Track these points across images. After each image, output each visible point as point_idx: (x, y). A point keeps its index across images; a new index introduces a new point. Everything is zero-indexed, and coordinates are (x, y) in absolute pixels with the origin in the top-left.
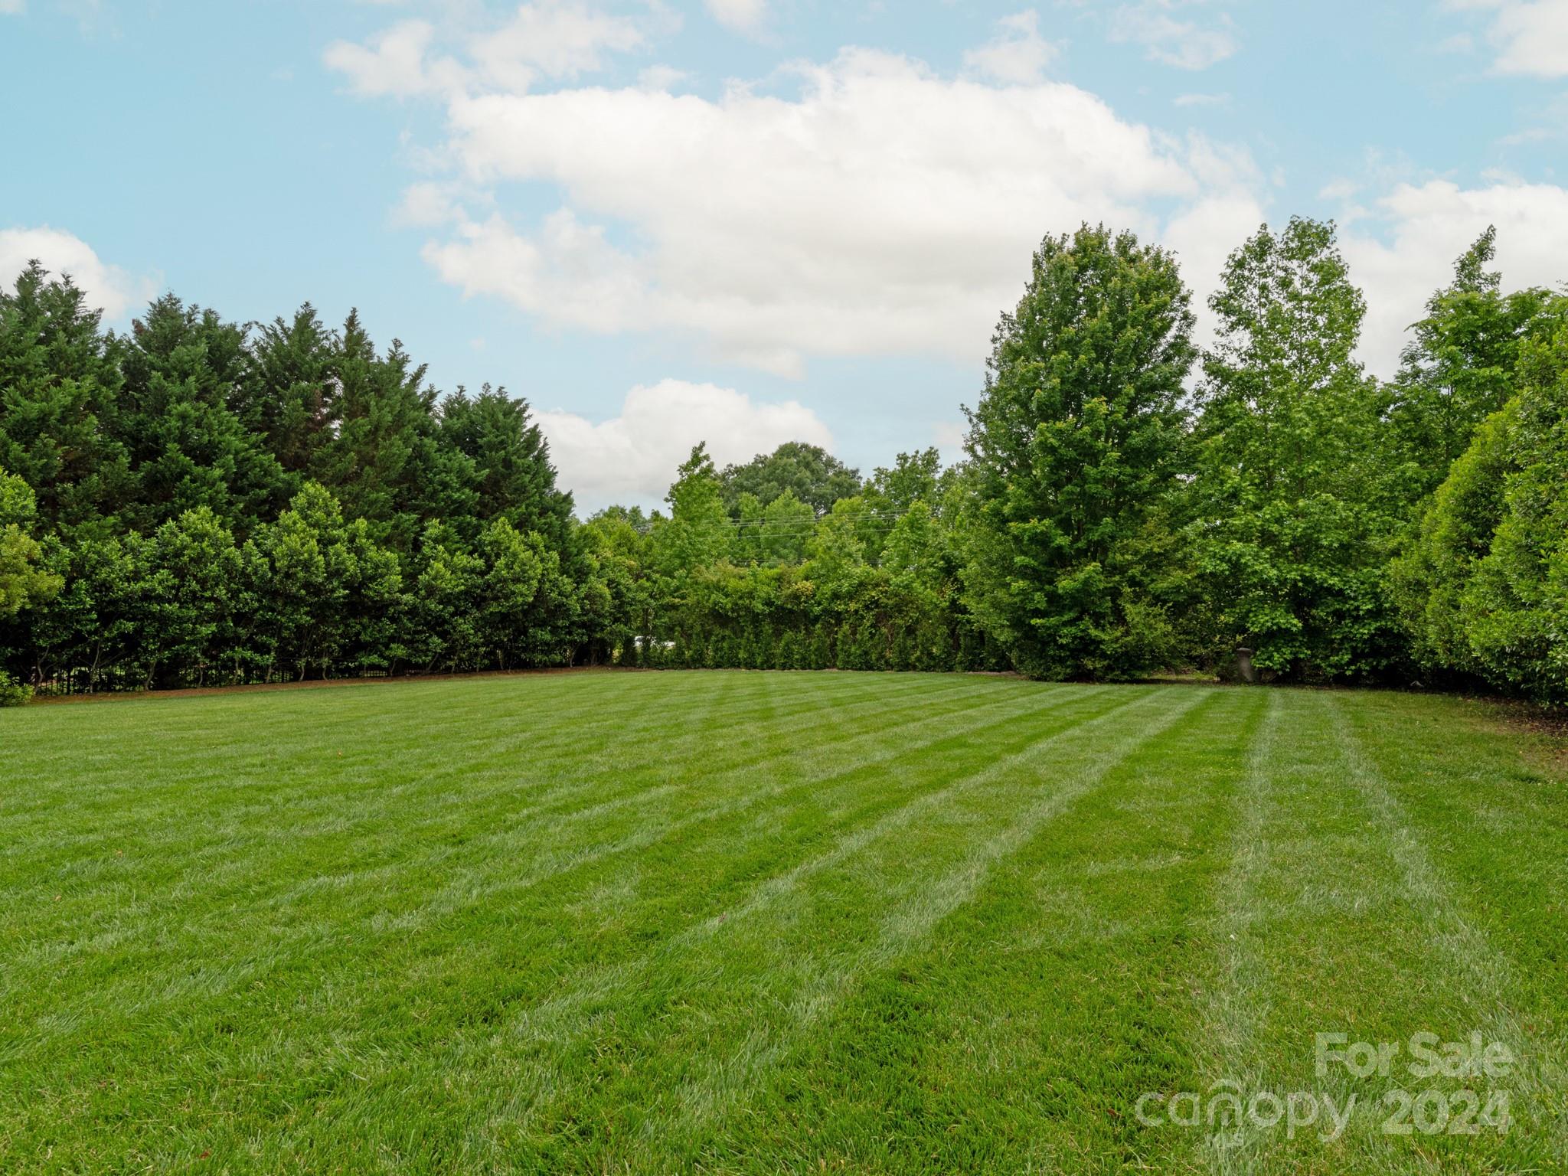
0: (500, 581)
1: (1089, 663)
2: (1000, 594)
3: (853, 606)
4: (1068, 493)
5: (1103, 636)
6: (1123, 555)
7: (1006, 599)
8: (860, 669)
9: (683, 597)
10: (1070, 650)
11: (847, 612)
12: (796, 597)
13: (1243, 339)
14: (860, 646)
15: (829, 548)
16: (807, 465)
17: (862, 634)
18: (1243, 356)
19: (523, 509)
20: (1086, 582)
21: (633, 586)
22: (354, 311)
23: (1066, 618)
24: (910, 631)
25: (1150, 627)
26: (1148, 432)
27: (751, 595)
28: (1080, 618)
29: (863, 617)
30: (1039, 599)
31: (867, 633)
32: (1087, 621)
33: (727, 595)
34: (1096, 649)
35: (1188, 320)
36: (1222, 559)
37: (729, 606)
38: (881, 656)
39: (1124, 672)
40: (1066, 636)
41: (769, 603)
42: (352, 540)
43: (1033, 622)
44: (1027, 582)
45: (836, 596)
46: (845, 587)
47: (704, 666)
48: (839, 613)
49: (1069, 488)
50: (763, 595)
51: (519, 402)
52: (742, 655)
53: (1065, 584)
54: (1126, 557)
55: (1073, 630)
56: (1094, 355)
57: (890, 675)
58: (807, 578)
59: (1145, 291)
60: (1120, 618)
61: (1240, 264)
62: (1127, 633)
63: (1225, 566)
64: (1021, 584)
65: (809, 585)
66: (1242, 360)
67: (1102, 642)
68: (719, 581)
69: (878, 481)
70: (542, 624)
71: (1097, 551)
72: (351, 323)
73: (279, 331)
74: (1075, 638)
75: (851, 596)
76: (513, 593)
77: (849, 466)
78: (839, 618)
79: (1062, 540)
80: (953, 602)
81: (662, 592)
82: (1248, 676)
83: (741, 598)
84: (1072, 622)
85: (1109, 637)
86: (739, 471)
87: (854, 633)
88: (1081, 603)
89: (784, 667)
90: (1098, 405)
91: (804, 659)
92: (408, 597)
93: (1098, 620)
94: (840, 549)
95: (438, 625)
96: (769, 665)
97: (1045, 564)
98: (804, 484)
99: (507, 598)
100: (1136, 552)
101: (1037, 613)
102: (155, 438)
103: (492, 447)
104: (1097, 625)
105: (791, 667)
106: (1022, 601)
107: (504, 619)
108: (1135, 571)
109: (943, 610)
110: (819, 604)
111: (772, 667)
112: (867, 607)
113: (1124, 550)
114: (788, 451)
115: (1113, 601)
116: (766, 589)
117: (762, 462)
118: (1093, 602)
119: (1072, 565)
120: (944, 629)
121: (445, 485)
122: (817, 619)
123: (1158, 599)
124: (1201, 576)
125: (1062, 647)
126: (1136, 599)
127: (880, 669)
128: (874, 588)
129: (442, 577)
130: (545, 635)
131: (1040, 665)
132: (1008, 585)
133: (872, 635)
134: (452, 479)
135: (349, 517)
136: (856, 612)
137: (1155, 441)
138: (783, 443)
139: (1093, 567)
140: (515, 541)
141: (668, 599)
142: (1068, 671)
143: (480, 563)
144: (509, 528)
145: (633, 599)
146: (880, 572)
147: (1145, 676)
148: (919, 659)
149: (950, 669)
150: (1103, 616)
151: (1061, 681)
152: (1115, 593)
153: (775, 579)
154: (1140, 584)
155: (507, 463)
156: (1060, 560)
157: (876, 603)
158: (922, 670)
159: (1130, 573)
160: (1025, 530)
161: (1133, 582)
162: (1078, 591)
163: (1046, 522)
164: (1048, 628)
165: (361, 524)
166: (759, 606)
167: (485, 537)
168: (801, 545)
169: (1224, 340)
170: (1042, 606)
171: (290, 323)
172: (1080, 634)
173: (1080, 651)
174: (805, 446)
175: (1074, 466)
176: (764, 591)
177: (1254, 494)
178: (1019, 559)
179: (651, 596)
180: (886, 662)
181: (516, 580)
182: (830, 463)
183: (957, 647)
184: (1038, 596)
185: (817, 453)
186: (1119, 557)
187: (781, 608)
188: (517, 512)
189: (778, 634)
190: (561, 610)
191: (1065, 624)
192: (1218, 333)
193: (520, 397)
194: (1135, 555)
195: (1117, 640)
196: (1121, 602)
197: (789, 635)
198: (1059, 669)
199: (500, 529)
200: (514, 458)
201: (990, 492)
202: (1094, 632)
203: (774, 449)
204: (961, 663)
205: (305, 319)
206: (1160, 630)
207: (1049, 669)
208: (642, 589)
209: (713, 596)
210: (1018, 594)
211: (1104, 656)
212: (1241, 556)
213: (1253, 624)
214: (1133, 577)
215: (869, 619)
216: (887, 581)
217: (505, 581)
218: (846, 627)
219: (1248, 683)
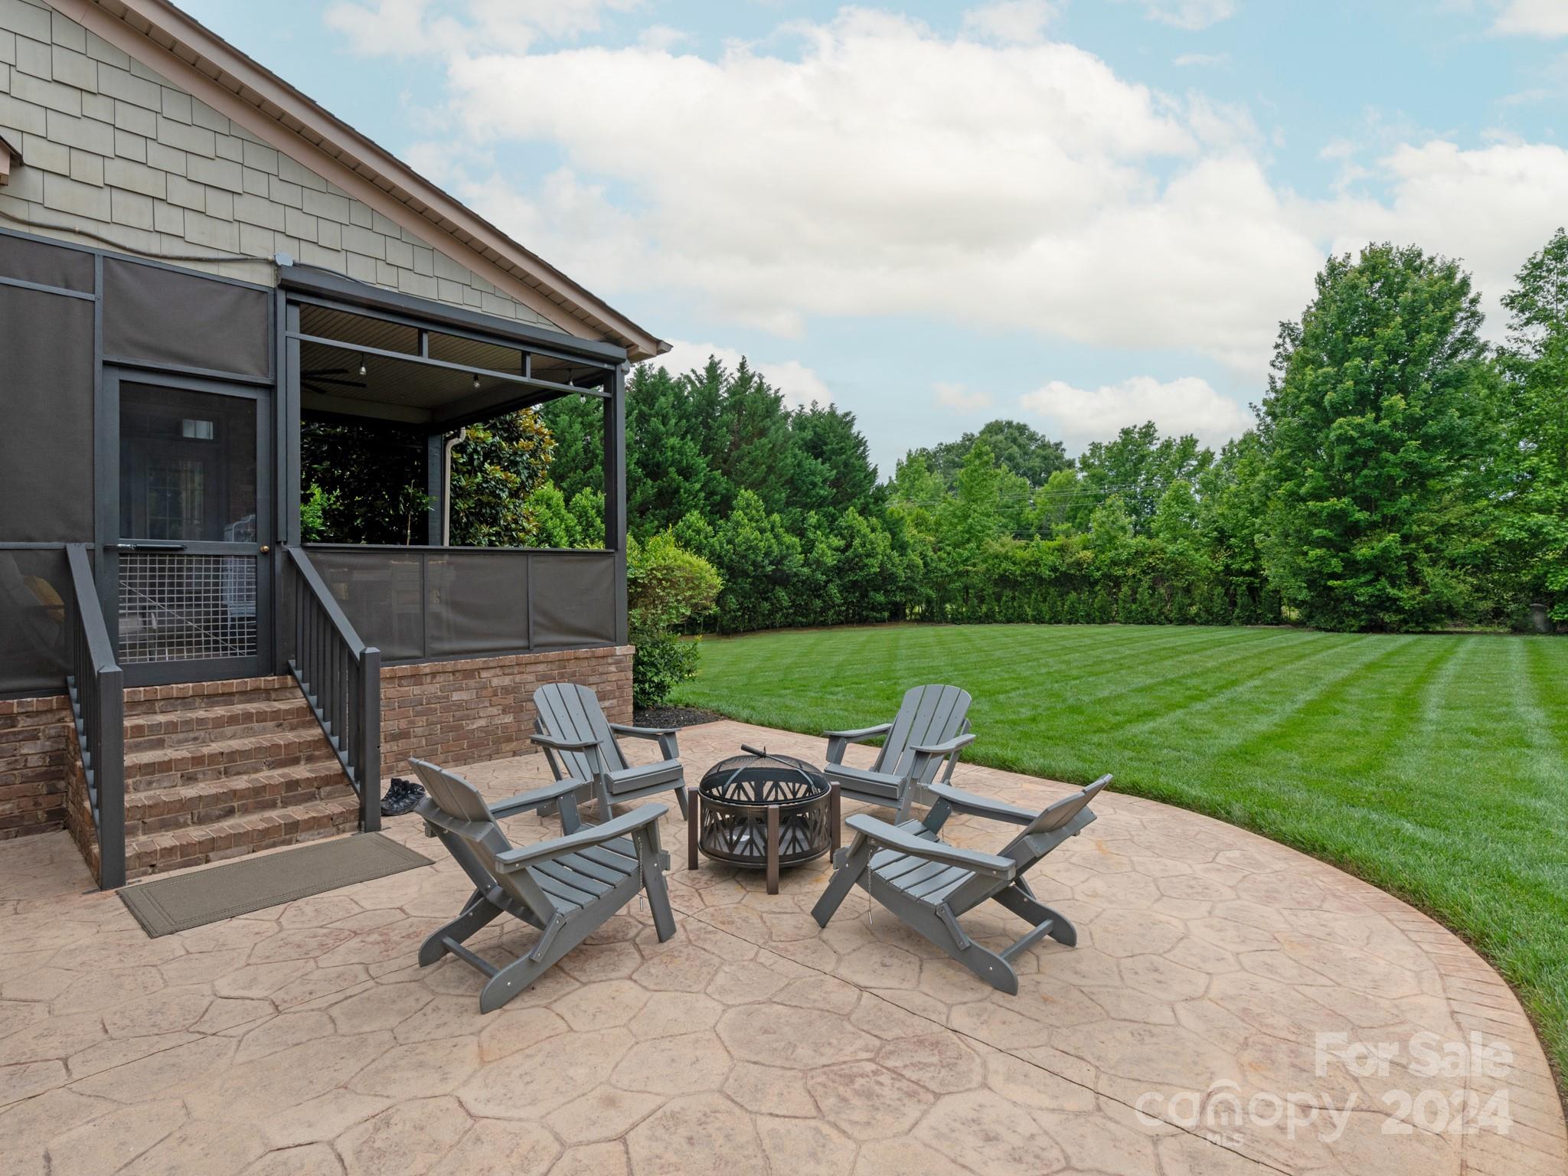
0: (856, 556)
1: (1387, 618)
2: (1300, 561)
3: (1130, 571)
4: (1366, 476)
5: (1400, 594)
6: (1419, 526)
7: (1303, 564)
8: (1142, 623)
9: (974, 565)
10: (1367, 607)
11: (1125, 576)
12: (1079, 564)
13: (1539, 332)
14: (1141, 604)
15: (1104, 523)
16: (1015, 441)
17: (1142, 594)
18: (1538, 348)
19: (862, 501)
20: (1385, 550)
21: (935, 557)
22: (744, 358)
23: (1363, 580)
24: (1187, 590)
25: (1447, 586)
26: (1445, 421)
27: (1037, 563)
28: (1376, 579)
29: (1140, 580)
30: (1336, 565)
31: (1146, 594)
32: (1384, 582)
33: (1014, 563)
34: (1391, 605)
35: (1476, 317)
36: (1521, 528)
37: (1018, 572)
38: (1161, 613)
39: (1418, 624)
40: (1362, 594)
41: (1054, 569)
42: (772, 529)
43: (1330, 583)
44: (1324, 550)
45: (1114, 563)
46: (1124, 557)
47: (996, 622)
48: (1118, 577)
49: (1365, 472)
50: (1050, 563)
51: (847, 414)
52: (1029, 612)
53: (1363, 551)
54: (1423, 528)
55: (1370, 590)
56: (1387, 358)
57: (1171, 629)
58: (1085, 548)
59: (1437, 301)
60: (1415, 578)
61: (1538, 266)
62: (1424, 592)
63: (1524, 534)
64: (1319, 552)
65: (1088, 554)
66: (1537, 351)
67: (1399, 599)
68: (1007, 552)
69: (1093, 454)
70: (877, 590)
71: (1391, 523)
72: (743, 366)
73: (693, 377)
74: (1372, 596)
75: (1128, 563)
76: (866, 565)
77: (1052, 440)
78: (1117, 582)
79: (1361, 516)
80: (1227, 567)
81: (955, 562)
82: (1541, 627)
83: (1027, 566)
84: (1369, 583)
85: (1408, 595)
86: (949, 449)
87: (1135, 592)
88: (1377, 567)
89: (1070, 622)
90: (1397, 400)
91: (1088, 615)
92: (805, 570)
93: (1393, 581)
94: (1113, 523)
95: (817, 590)
96: (1055, 620)
97: (1340, 535)
98: (1015, 458)
99: (861, 569)
100: (1432, 524)
101: (1334, 576)
102: (658, 465)
103: (833, 452)
104: (1393, 586)
105: (1077, 622)
106: (1318, 566)
107: (855, 584)
108: (1432, 539)
109: (1217, 573)
110: (1098, 569)
111: (1059, 622)
112: (1144, 572)
113: (1420, 522)
114: (994, 428)
115: (1409, 565)
116: (1051, 558)
117: (969, 440)
118: (1390, 566)
119: (1367, 536)
120: (1220, 590)
121: (814, 485)
122: (1096, 582)
123: (1452, 564)
124: (1497, 543)
125: (1358, 604)
126: (1434, 563)
127: (1160, 623)
128: (1150, 557)
129: (826, 555)
130: (880, 598)
131: (1333, 619)
132: (1306, 554)
133: (1151, 596)
134: (818, 479)
135: (769, 513)
136: (1134, 576)
137: (1452, 428)
138: (988, 422)
139: (1391, 538)
140: (861, 523)
141: (961, 568)
142: (1363, 623)
143: (842, 543)
144: (857, 515)
145: (936, 568)
146: (1156, 542)
147: (1439, 628)
148: (1197, 615)
149: (1228, 623)
150: (1400, 577)
151: (1354, 632)
152: (1411, 558)
153: (1058, 550)
154: (1436, 550)
155: (846, 464)
156: (1354, 531)
157: (1154, 569)
158: (1201, 624)
159: (1426, 541)
160: (1323, 508)
161: (1428, 549)
162: (1375, 557)
163: (1345, 500)
164: (1345, 588)
165: (776, 517)
166: (1046, 573)
167: (842, 522)
168: (1019, 514)
169: (1517, 334)
170: (1339, 570)
171: (702, 372)
172: (1377, 593)
173: (1374, 606)
174: (1009, 424)
175: (1368, 454)
176: (1051, 559)
177: (1552, 471)
178: (1316, 532)
179: (949, 566)
180: (1166, 617)
181: (868, 556)
182: (1032, 437)
183: (1234, 604)
184: (1334, 561)
185: (1022, 429)
186: (1415, 528)
187: (1064, 574)
188: (859, 501)
189: (1062, 595)
190: (892, 578)
191: (1362, 585)
192: (1510, 327)
193: (846, 411)
194: (1432, 526)
195: (1413, 598)
196: (1417, 565)
197: (1073, 595)
198: (1353, 622)
199: (851, 516)
200: (853, 460)
201: (1284, 476)
202: (1392, 592)
203: (982, 427)
204: (1238, 618)
205: (713, 368)
206: (1459, 588)
207: (1341, 623)
208: (941, 559)
209: (1004, 565)
210: (1316, 560)
211: (1400, 610)
212: (1542, 526)
213: (1552, 583)
214: (1430, 544)
215: (1147, 580)
216: (1162, 550)
217: (860, 556)
218: (1125, 589)
219: (1542, 633)
